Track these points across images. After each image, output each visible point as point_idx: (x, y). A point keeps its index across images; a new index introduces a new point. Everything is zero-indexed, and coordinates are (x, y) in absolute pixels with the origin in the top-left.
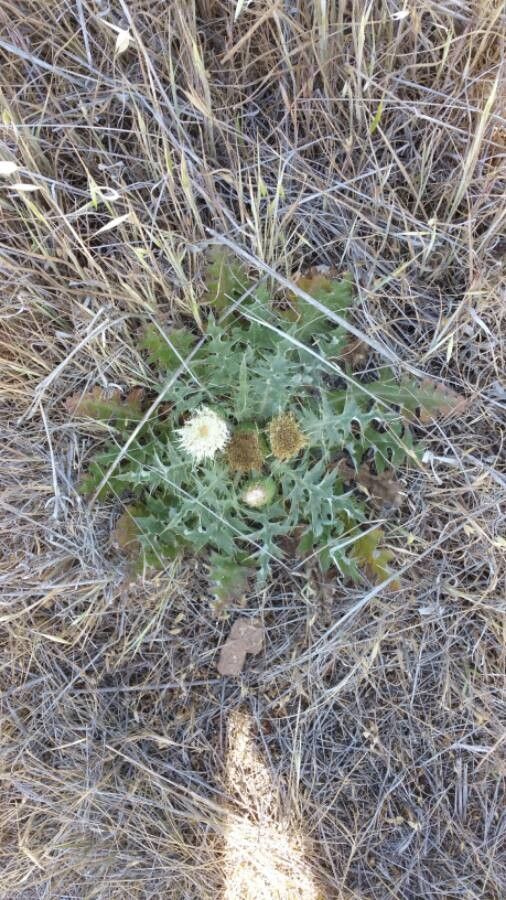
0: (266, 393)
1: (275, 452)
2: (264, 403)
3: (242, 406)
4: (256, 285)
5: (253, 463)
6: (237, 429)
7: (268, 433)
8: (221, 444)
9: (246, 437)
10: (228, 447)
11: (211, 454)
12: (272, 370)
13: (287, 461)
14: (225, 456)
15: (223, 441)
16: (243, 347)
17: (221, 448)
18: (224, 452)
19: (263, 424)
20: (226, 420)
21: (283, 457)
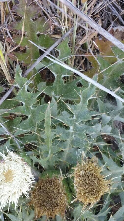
0: (69, 141)
1: (79, 197)
2: (67, 150)
3: (47, 153)
4: (58, 41)
5: (58, 208)
6: (42, 175)
7: (73, 177)
8: (25, 189)
9: (51, 182)
10: (33, 192)
11: (15, 200)
12: (75, 118)
13: (92, 206)
14: (30, 202)
15: (28, 185)
16: (48, 99)
17: (26, 193)
18: (28, 197)
19: (67, 170)
20: (31, 166)
21: (87, 203)
